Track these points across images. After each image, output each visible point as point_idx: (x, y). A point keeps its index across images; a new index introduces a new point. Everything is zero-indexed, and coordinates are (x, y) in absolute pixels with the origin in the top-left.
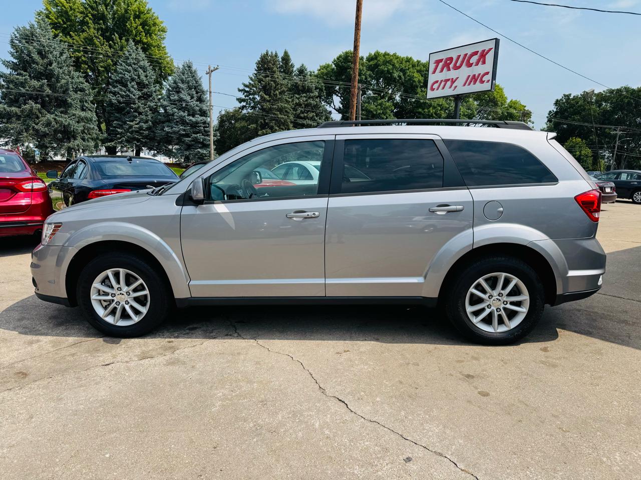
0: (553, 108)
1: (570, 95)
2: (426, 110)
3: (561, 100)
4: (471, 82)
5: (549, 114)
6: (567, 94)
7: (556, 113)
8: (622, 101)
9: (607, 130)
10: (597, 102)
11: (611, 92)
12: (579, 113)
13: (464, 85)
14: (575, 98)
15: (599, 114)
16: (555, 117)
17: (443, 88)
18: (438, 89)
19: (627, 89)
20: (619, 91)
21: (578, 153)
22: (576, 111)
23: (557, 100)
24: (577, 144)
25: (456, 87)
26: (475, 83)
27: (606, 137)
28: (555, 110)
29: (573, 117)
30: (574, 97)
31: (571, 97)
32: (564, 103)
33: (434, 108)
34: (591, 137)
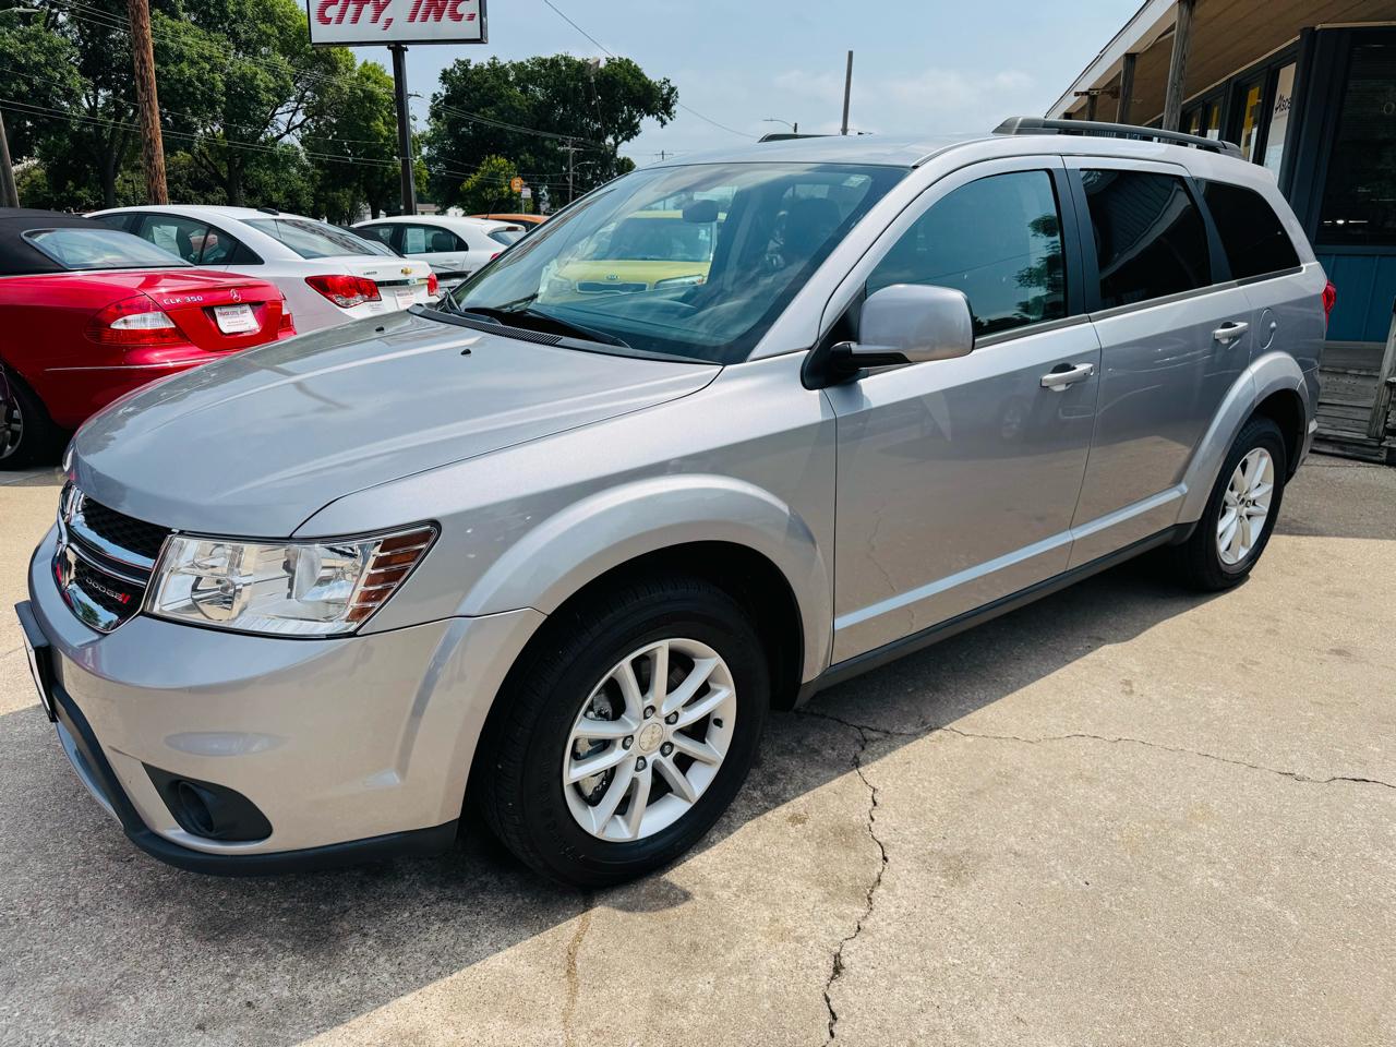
0: (442, 90)
1: (469, 61)
2: (172, 68)
3: (452, 71)
4: (429, 12)
5: (433, 101)
6: (462, 59)
7: (448, 99)
8: (563, 83)
9: (547, 143)
10: (518, 81)
11: (542, 63)
12: (491, 103)
13: (412, 19)
14: (479, 70)
15: (528, 109)
16: (446, 109)
17: (355, 20)
18: (340, 20)
19: (569, 62)
20: (554, 63)
21: (506, 189)
22: (486, 98)
23: (445, 71)
24: (502, 169)
25: (389, 21)
26: (438, 18)
27: (548, 157)
28: (444, 93)
29: (482, 110)
30: (476, 66)
31: (471, 67)
32: (458, 78)
33: (193, 63)
34: (522, 157)
